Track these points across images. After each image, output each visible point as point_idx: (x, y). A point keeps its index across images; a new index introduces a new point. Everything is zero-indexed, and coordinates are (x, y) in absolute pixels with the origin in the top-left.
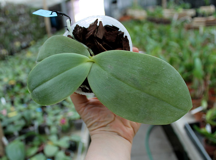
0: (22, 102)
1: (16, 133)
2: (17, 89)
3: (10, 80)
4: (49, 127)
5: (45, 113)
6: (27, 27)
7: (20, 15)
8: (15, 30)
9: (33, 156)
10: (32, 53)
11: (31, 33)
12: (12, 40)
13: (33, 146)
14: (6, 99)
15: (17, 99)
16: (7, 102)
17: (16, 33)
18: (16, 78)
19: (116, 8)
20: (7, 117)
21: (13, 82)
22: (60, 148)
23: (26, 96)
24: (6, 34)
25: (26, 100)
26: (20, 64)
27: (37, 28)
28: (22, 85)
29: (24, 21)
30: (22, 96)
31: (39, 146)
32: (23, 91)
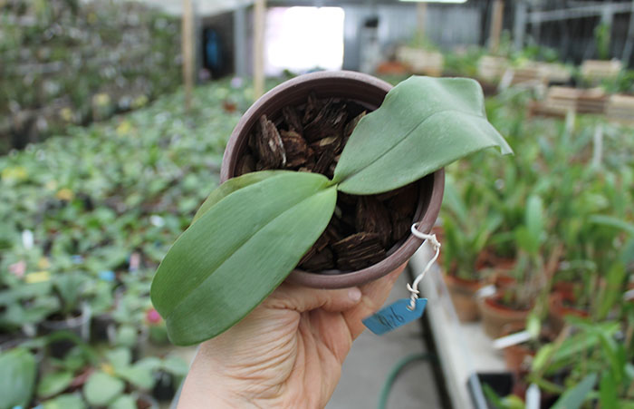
0: (73, 248)
1: (30, 330)
2: (70, 213)
3: (60, 189)
4: (118, 325)
5: (119, 286)
6: (141, 59)
7: (126, 27)
8: (107, 64)
9: (53, 397)
10: (135, 125)
11: (147, 75)
12: (95, 89)
13: (61, 371)
14: (35, 236)
15: (62, 239)
16: (36, 242)
17: (108, 72)
18: (77, 185)
19: (373, 39)
20: (22, 281)
21: (67, 194)
22: (128, 388)
23: (86, 236)
24: (83, 71)
25: (84, 246)
26: (97, 150)
27: (165, 65)
28: (88, 205)
29: (134, 44)
30: (77, 234)
31: (78, 373)
32: (82, 221)
